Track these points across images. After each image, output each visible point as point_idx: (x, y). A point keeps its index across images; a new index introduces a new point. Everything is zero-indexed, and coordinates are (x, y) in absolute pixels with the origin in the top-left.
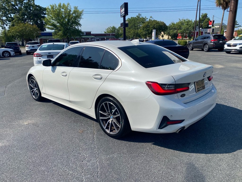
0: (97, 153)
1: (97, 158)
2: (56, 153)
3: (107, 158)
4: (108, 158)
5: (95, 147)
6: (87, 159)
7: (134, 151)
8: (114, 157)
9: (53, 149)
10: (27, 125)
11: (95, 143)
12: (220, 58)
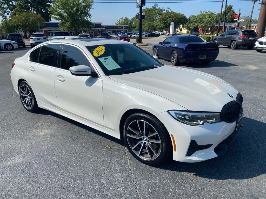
0: (134, 177)
1: (135, 184)
2: (85, 175)
3: (147, 184)
4: (150, 184)
5: (130, 168)
6: (122, 184)
7: (179, 175)
8: (155, 183)
9: (80, 169)
10: (43, 135)
11: (129, 163)
12: (252, 58)
